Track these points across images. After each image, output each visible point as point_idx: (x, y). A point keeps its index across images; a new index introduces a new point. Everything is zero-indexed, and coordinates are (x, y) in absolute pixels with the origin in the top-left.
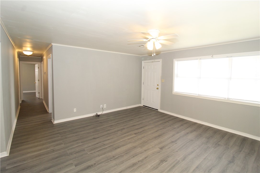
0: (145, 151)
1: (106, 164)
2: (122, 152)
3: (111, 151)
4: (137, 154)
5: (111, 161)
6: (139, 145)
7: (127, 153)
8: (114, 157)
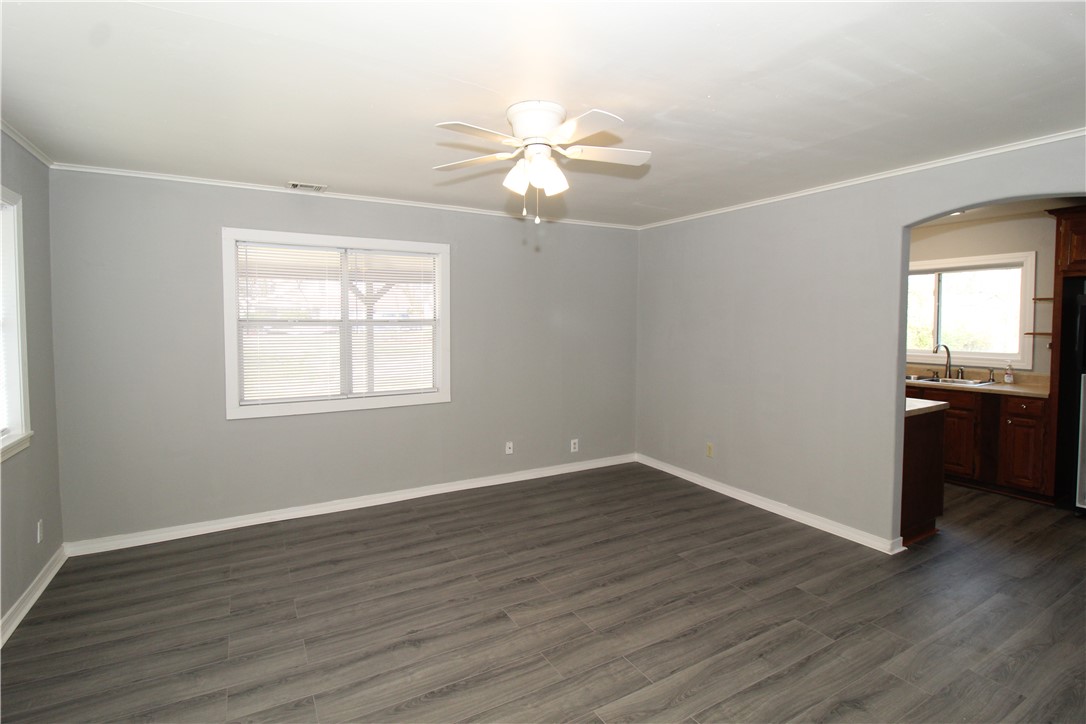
0: (571, 614)
1: (706, 586)
2: (666, 615)
3: (711, 622)
4: (606, 605)
5: (695, 592)
6: (588, 640)
7: (645, 611)
8: (691, 603)
